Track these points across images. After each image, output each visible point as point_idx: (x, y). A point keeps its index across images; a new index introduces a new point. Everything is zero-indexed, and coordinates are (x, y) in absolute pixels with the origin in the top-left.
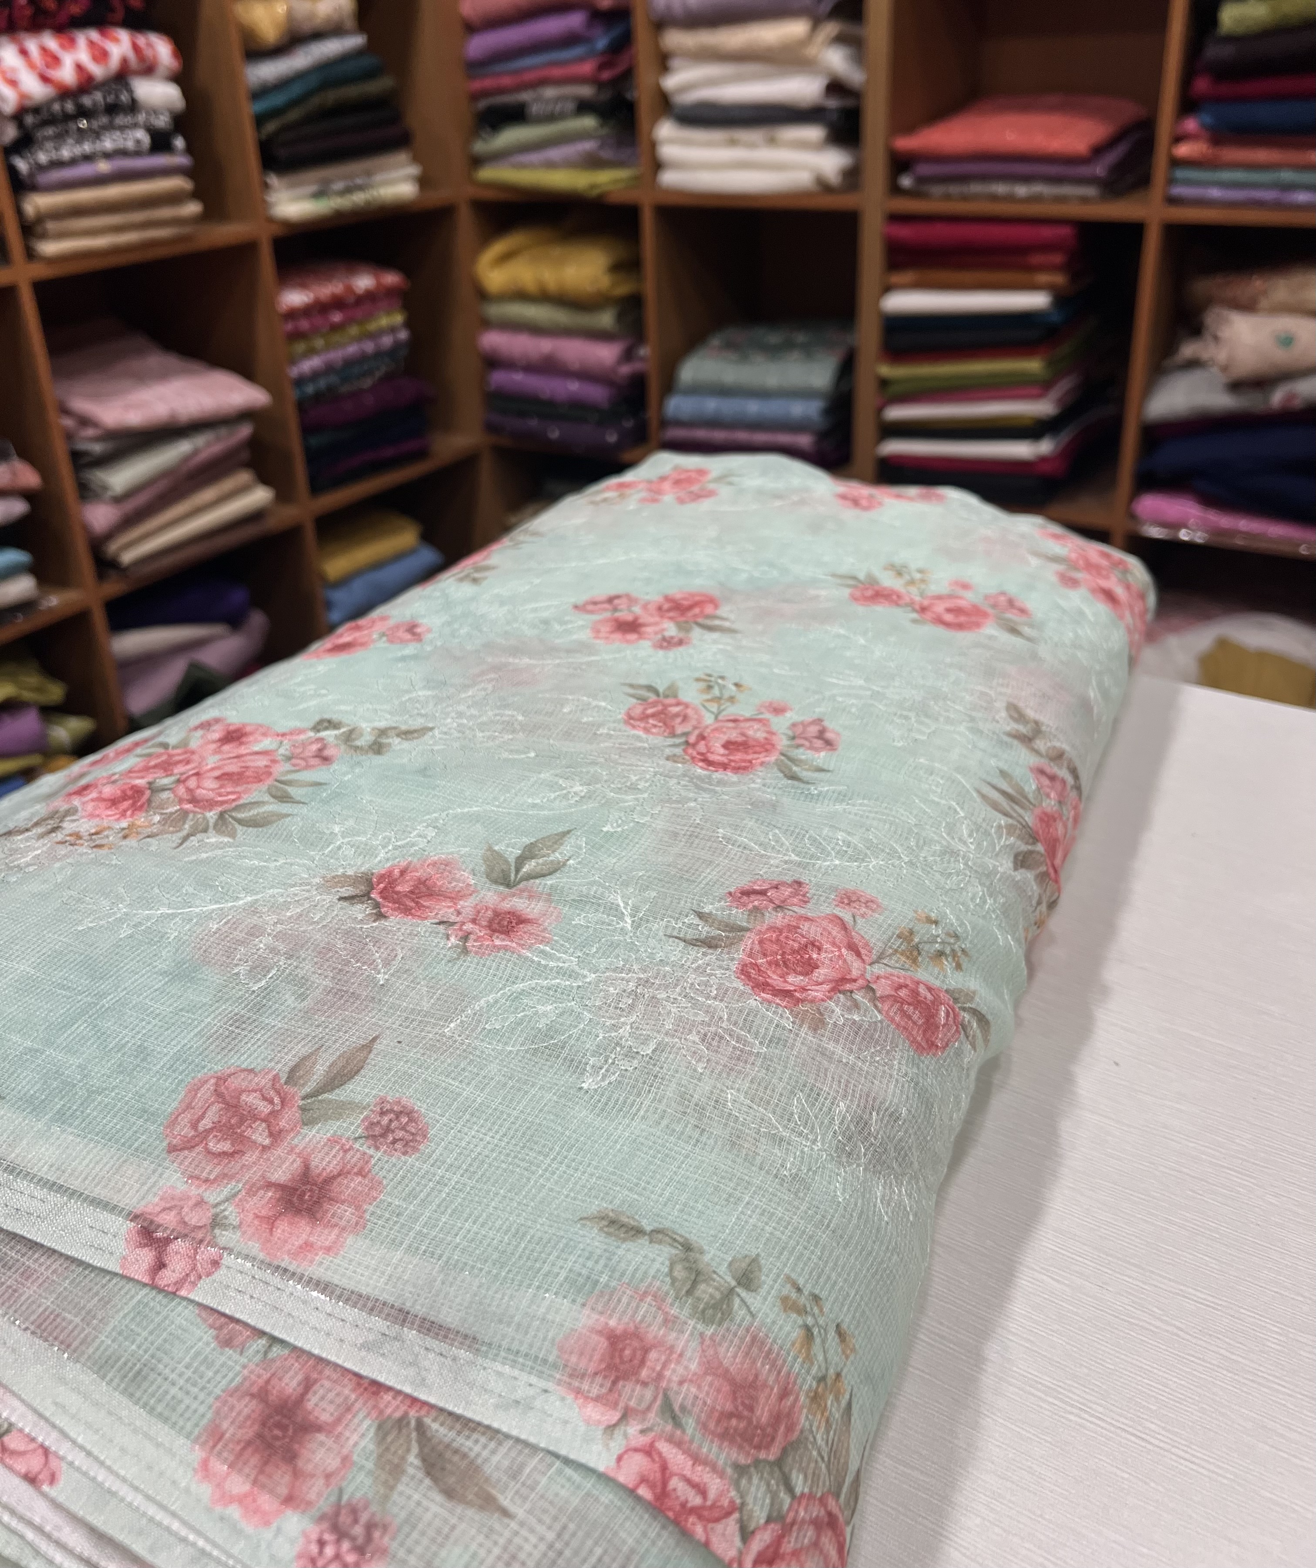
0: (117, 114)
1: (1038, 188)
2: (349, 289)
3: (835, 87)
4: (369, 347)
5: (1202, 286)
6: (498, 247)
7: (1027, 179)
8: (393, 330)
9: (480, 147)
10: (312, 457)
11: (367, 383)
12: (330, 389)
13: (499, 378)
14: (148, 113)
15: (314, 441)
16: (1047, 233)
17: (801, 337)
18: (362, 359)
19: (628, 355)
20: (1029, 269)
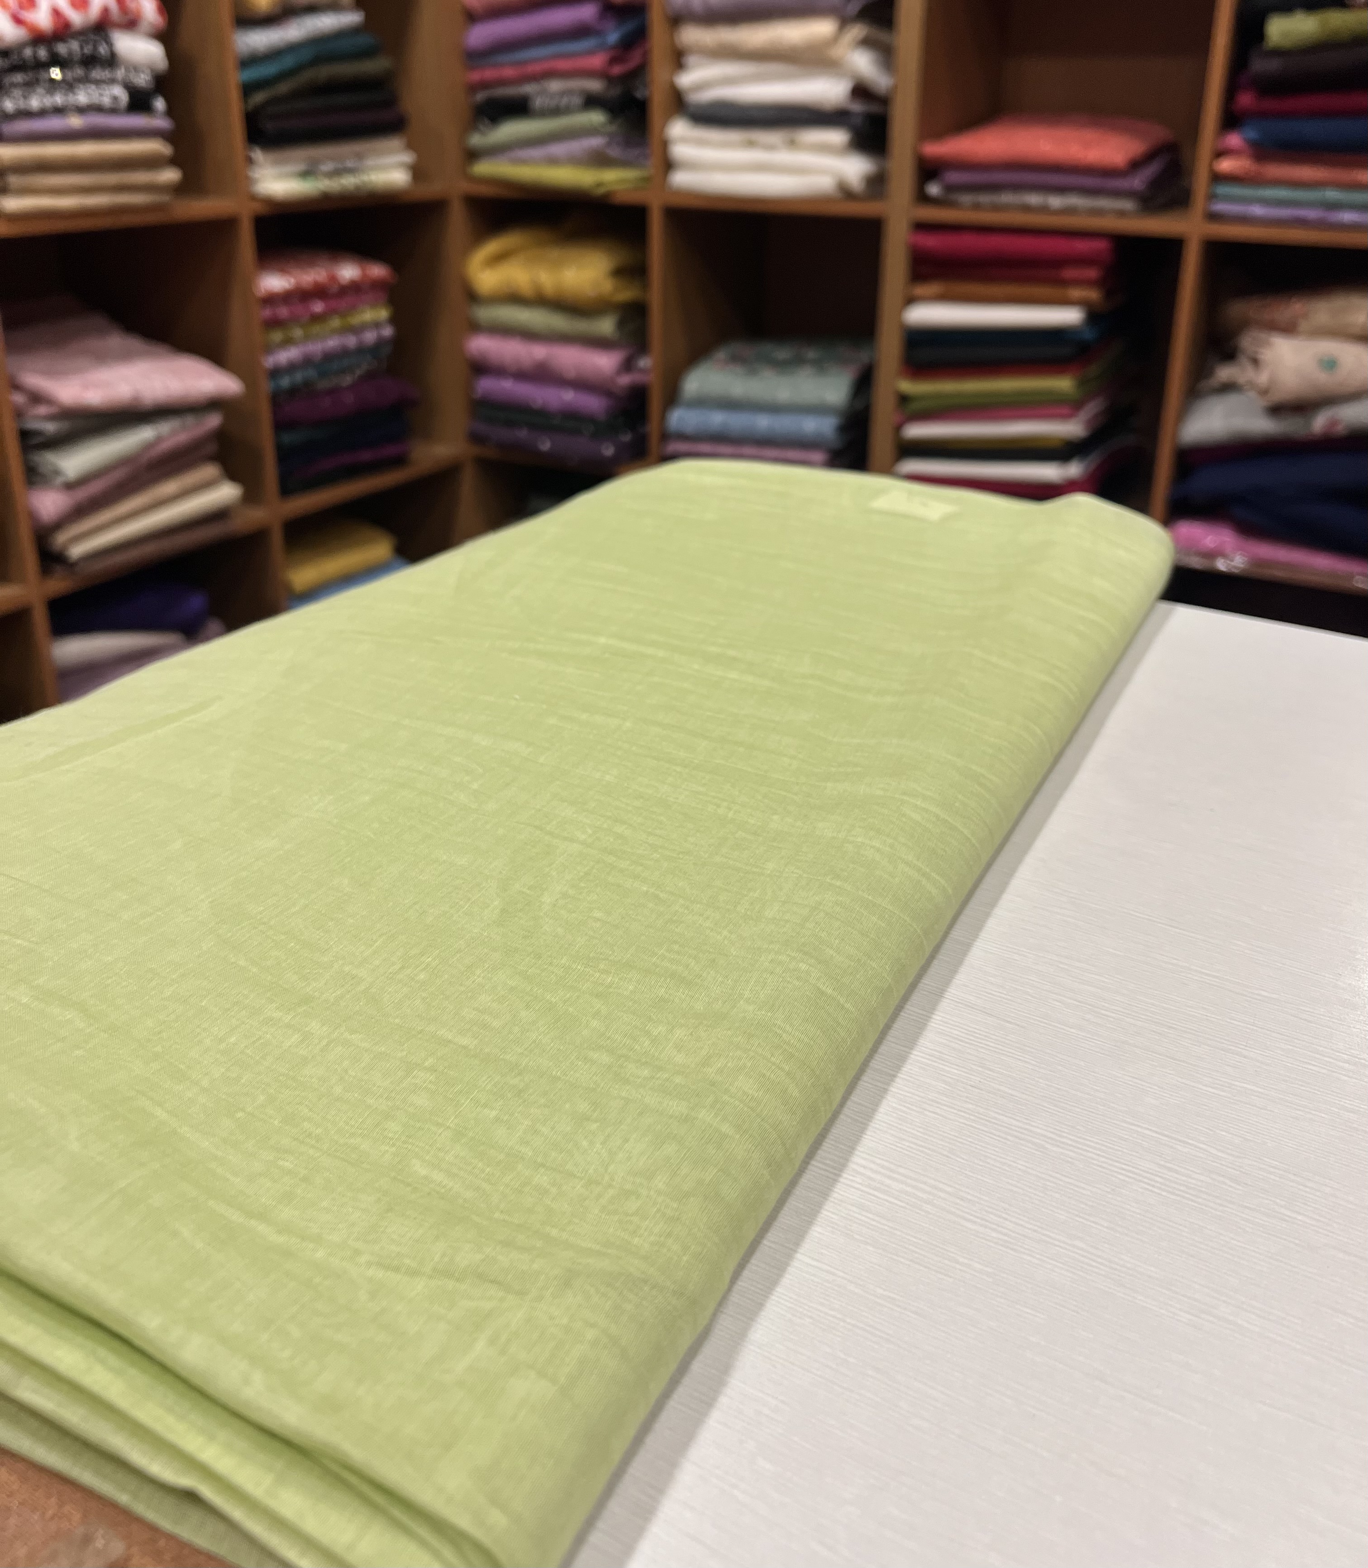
0: (94, 67)
1: (1074, 201)
2: (333, 278)
3: (861, 91)
4: (351, 341)
5: (1237, 309)
6: (492, 247)
7: (1061, 190)
8: (377, 325)
9: (476, 140)
10: (284, 455)
11: (347, 380)
12: (307, 384)
13: (486, 385)
14: (127, 70)
15: (288, 438)
16: (1082, 246)
17: (811, 354)
18: (344, 353)
19: (628, 366)
20: (1062, 283)
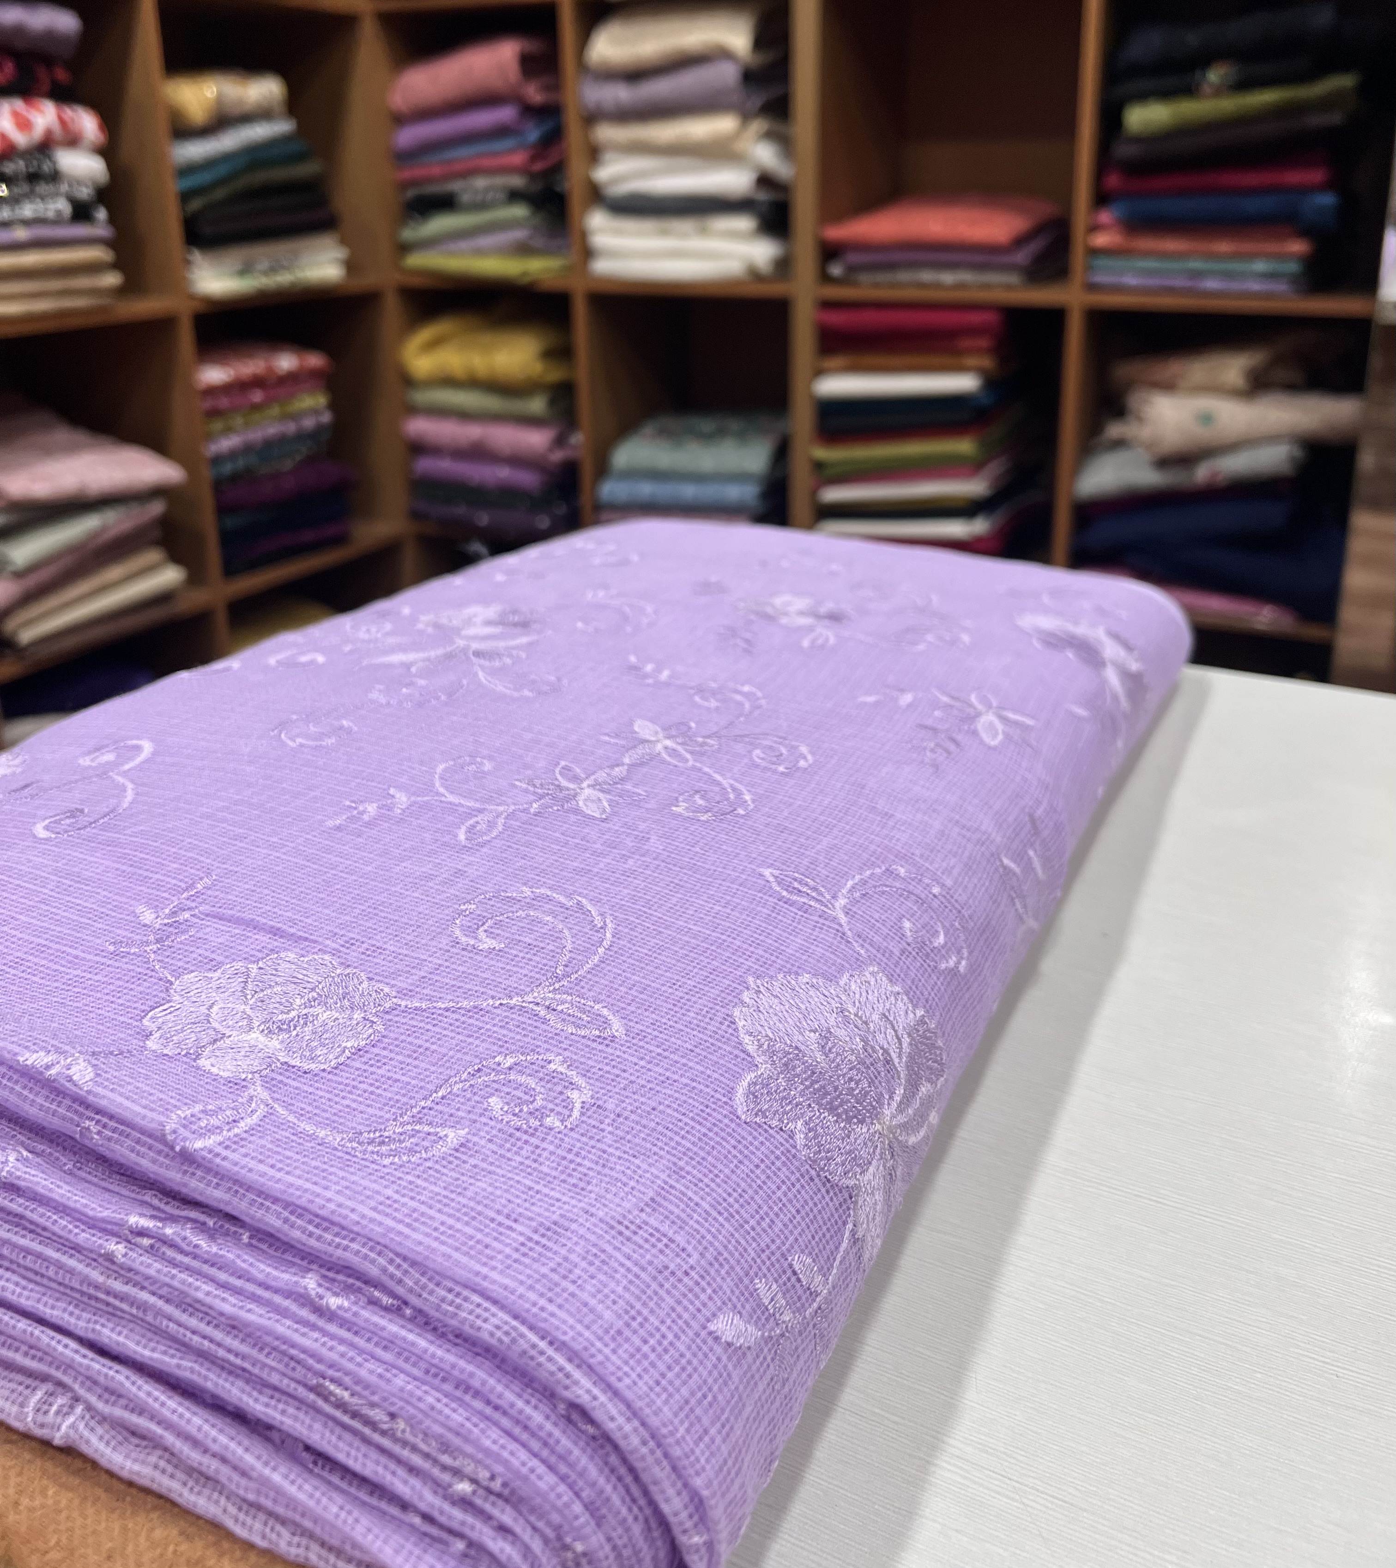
0: (38, 182)
1: (966, 276)
2: (270, 370)
3: (765, 180)
4: (291, 428)
5: (1123, 370)
6: (426, 334)
7: (953, 267)
8: (315, 412)
9: (409, 233)
10: (228, 539)
11: (288, 465)
12: (249, 470)
13: (426, 465)
14: (70, 185)
15: (231, 522)
16: (973, 318)
17: (734, 424)
18: (284, 439)
19: (560, 441)
20: (958, 353)
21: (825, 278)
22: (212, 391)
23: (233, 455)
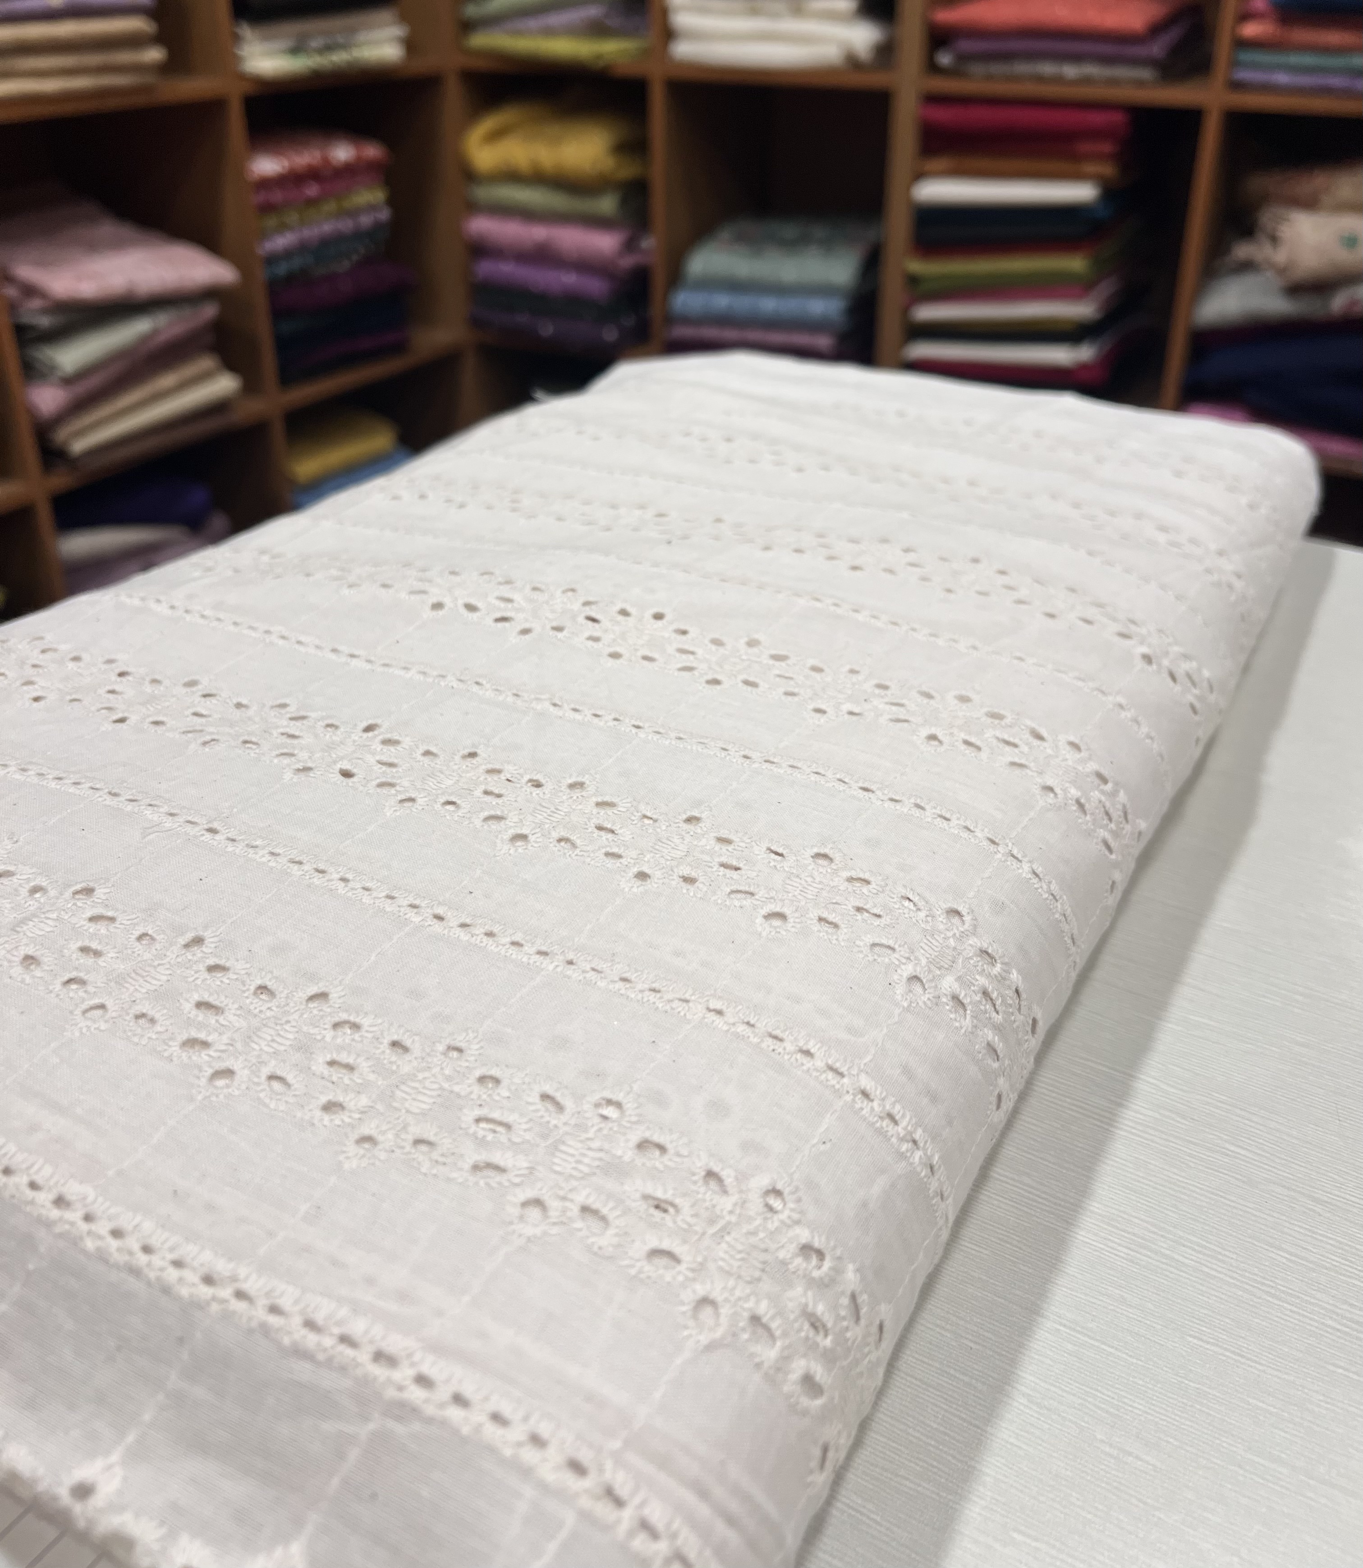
1: (1091, 70)
2: (326, 161)
4: (346, 225)
5: (1258, 183)
6: (490, 122)
7: (1076, 58)
8: (373, 208)
9: (472, 10)
10: (283, 344)
11: (345, 265)
12: (305, 271)
13: (486, 268)
15: (285, 327)
16: (1098, 117)
17: (819, 231)
18: (340, 238)
19: (630, 245)
20: (1076, 158)
21: (933, 68)
22: (265, 184)
23: (287, 254)
